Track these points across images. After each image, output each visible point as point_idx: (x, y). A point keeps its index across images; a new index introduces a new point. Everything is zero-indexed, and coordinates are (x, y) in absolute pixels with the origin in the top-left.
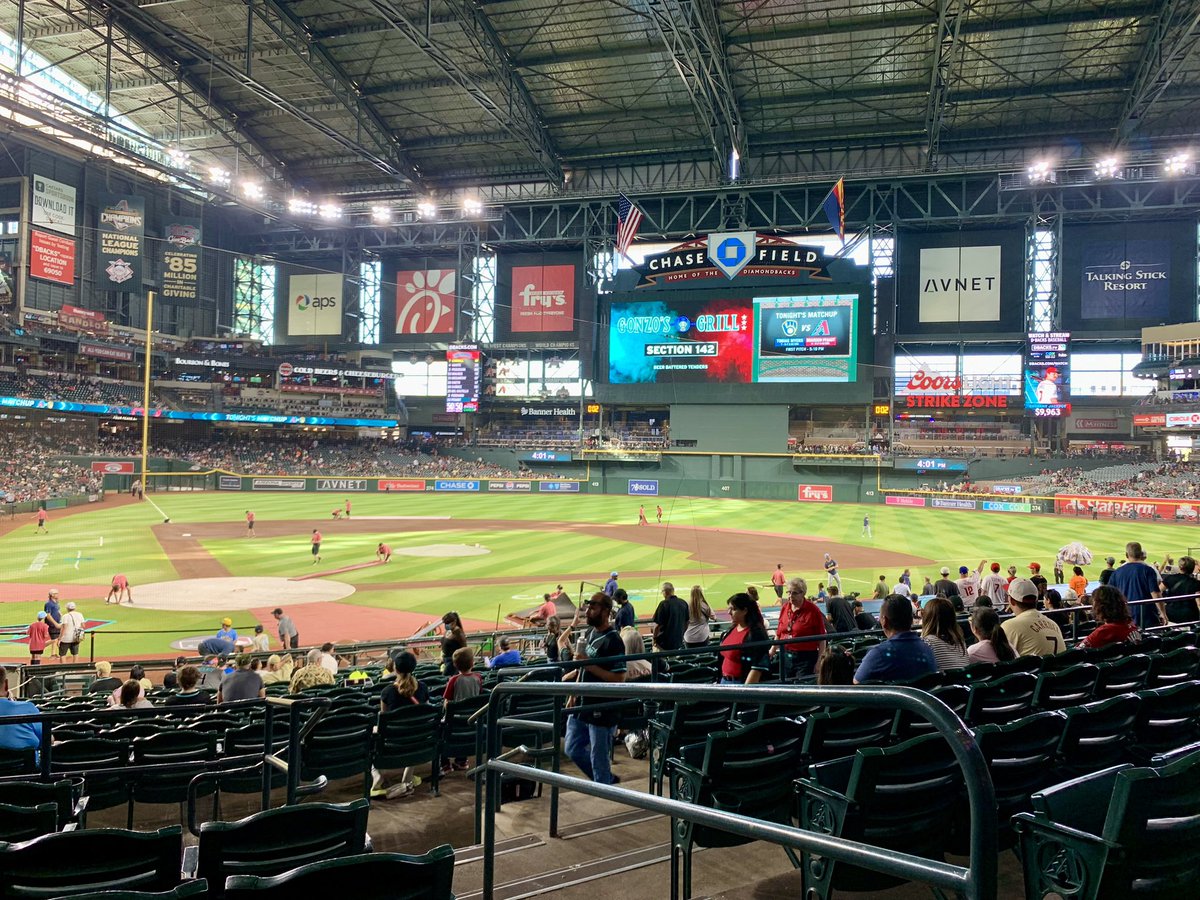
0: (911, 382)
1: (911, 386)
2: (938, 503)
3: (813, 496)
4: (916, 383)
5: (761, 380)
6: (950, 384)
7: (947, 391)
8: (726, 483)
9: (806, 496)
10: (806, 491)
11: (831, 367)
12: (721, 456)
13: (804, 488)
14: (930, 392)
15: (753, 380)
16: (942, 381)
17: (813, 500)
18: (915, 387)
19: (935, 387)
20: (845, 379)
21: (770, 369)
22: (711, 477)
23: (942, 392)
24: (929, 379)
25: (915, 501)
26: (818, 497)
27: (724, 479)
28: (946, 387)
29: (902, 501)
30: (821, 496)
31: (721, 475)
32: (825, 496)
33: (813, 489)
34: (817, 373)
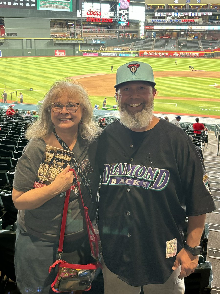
0: (87, 13)
1: (87, 14)
2: (103, 55)
3: (59, 54)
4: (89, 13)
5: (41, 9)
6: (98, 14)
7: (97, 16)
8: (29, 50)
9: (57, 54)
10: (57, 52)
11: (64, 5)
12: (27, 39)
13: (56, 51)
14: (92, 16)
15: (38, 9)
16: (96, 13)
17: (59, 56)
18: (89, 15)
19: (94, 15)
20: (69, 10)
21: (44, 4)
22: (23, 48)
23: (96, 16)
24: (92, 12)
25: (94, 54)
26: (61, 54)
27: (28, 49)
28: (97, 15)
29: (89, 54)
30: (62, 54)
31: (27, 47)
32: (63, 54)
33: (59, 51)
34: (60, 8)
